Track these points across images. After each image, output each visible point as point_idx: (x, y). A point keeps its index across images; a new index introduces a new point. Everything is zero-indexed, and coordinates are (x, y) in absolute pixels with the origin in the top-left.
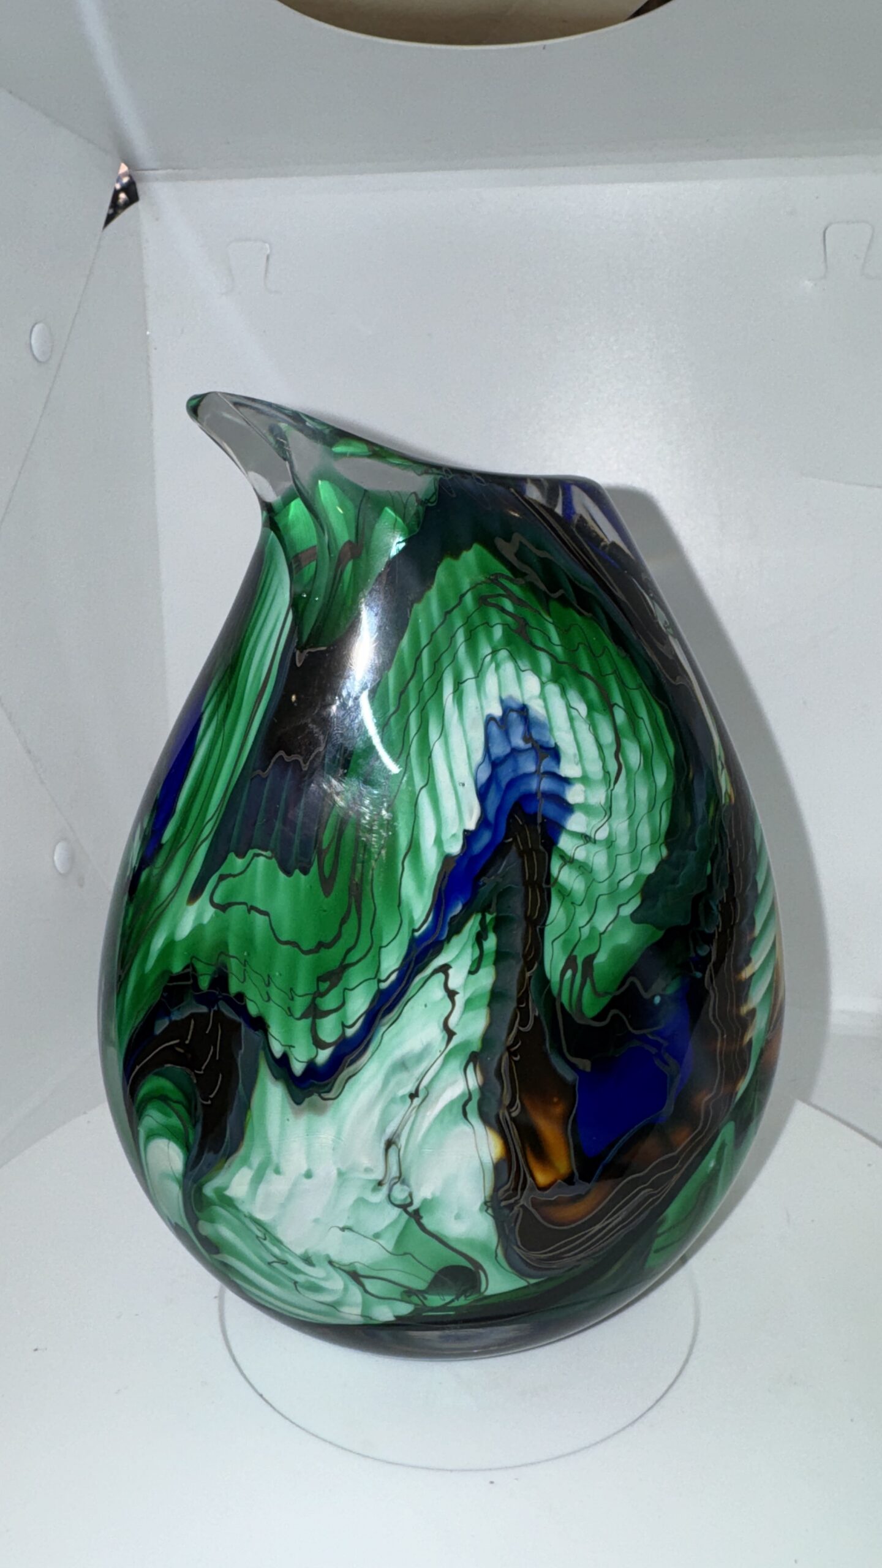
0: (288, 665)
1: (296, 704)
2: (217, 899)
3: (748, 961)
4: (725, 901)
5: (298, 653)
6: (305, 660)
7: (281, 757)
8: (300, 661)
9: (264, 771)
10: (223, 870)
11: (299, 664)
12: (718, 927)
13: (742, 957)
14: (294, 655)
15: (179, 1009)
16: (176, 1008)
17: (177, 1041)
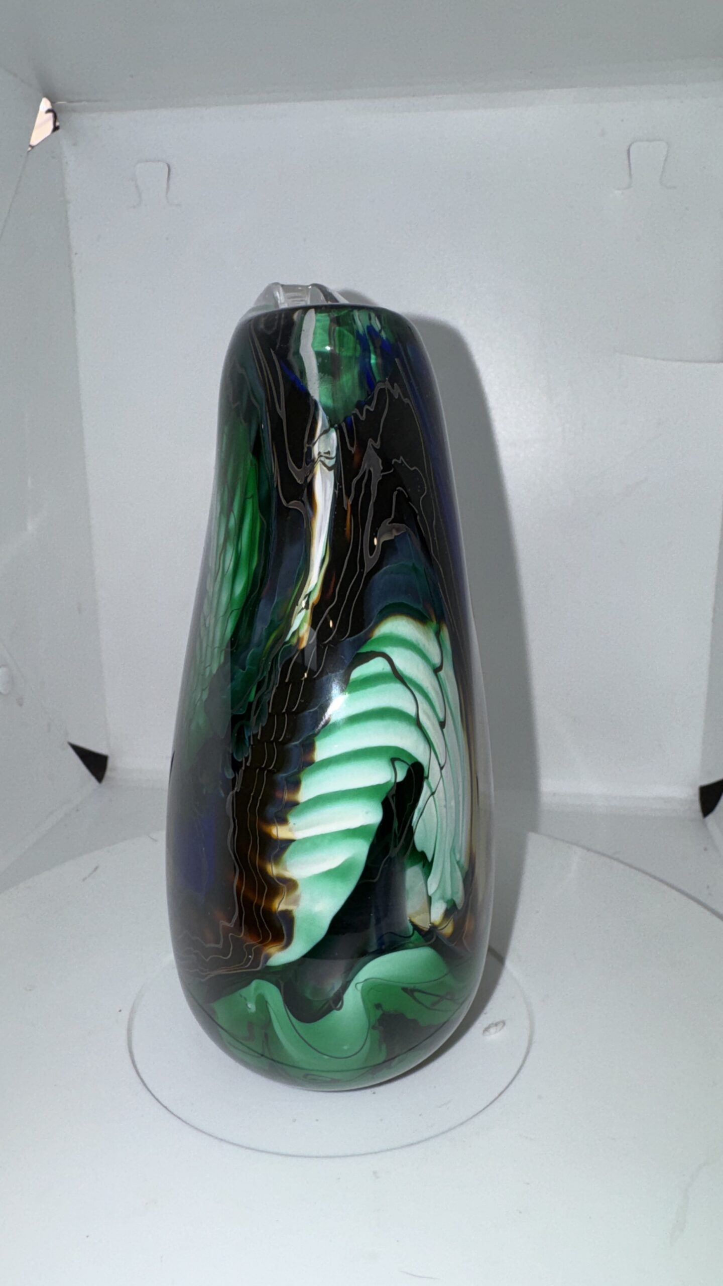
3: (283, 821)
4: (259, 738)
12: (247, 759)
13: (271, 810)
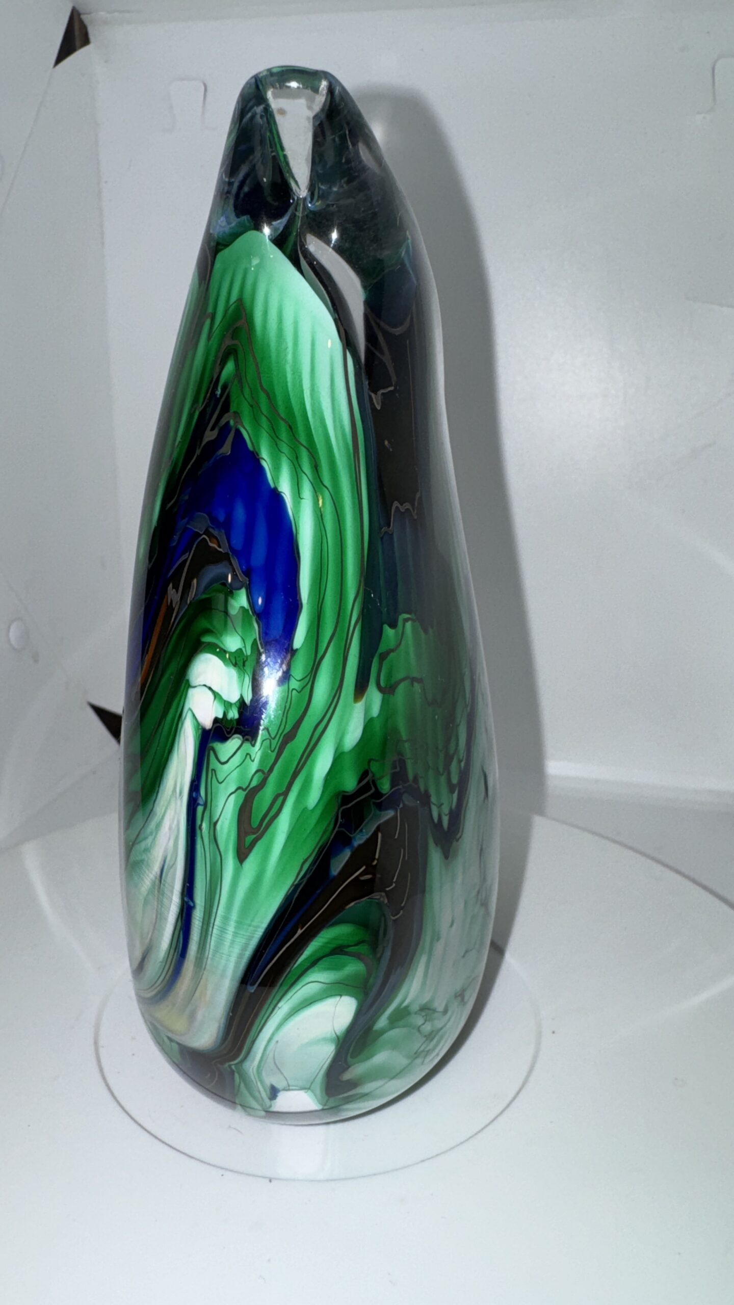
0: (369, 411)
1: (391, 450)
2: (382, 684)
5: (373, 395)
6: (382, 402)
7: (397, 507)
8: (378, 404)
9: (389, 526)
10: (382, 648)
11: (379, 408)
14: (370, 397)
15: (361, 831)
16: (358, 831)
17: (364, 868)
